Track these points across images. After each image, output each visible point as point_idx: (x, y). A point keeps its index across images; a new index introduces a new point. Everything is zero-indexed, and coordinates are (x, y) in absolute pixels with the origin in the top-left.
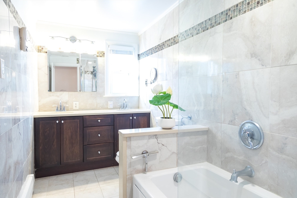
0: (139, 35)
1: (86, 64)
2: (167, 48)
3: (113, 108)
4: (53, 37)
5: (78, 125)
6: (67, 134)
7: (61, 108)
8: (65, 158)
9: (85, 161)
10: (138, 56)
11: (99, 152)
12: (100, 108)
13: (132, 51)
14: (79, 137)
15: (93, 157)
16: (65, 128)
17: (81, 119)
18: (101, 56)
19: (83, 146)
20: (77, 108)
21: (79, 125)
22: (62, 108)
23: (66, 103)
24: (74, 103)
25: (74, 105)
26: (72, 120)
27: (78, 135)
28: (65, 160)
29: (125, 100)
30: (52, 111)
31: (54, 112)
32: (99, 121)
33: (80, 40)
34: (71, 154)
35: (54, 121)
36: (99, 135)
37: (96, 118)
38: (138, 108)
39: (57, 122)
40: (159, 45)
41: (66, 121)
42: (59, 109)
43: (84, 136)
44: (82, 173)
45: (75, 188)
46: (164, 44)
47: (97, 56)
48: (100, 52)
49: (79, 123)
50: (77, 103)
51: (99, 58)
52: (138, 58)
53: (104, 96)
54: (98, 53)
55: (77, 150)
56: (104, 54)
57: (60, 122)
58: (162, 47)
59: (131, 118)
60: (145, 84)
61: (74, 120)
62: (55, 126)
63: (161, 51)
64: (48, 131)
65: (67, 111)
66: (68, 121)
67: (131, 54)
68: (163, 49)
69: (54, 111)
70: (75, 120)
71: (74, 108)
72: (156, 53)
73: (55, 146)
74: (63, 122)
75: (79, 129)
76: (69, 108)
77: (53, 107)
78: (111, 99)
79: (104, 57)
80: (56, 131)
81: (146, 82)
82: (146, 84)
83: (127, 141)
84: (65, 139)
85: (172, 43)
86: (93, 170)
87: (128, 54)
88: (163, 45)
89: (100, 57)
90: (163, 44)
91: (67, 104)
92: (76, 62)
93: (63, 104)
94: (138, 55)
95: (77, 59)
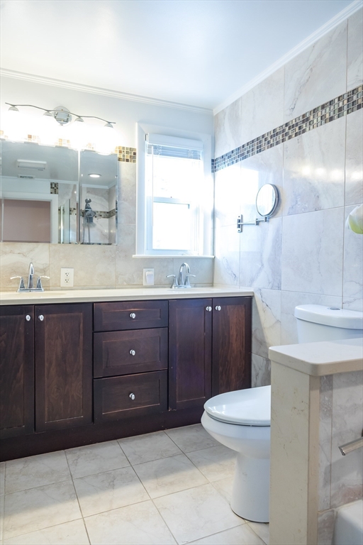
0: (215, 114)
1: (70, 194)
2: (320, 127)
3: (156, 286)
4: (14, 106)
5: (79, 326)
6: (52, 349)
7: (31, 283)
8: (46, 413)
9: (96, 418)
10: (213, 164)
11: (133, 397)
12: (125, 284)
13: (199, 152)
14: (81, 358)
15: (115, 409)
16: (46, 335)
17: (89, 310)
18: (127, 160)
19: (93, 381)
20: (71, 284)
21: (81, 325)
22: (35, 283)
23: (44, 271)
24: (63, 271)
25: (63, 277)
26: (66, 314)
27: (81, 354)
28: (46, 419)
29: (183, 265)
30: (10, 291)
31: (15, 293)
32: (133, 316)
33: (80, 117)
34: (62, 403)
35: (19, 316)
36: (133, 352)
37: (126, 308)
38: (212, 284)
39: (28, 318)
40: (286, 125)
41: (51, 315)
42: (27, 286)
43: (94, 355)
44: (88, 451)
45: (82, 501)
46: (308, 119)
47: (119, 159)
48: (125, 150)
49: (82, 321)
50: (71, 271)
51: (123, 164)
52: (212, 168)
53: (133, 256)
54: (120, 152)
55: (77, 390)
56: (135, 154)
57: (35, 320)
58: (300, 128)
59: (210, 309)
60: (236, 226)
61: (69, 314)
62: (22, 329)
63: (294, 139)
64: (3, 342)
65: (46, 292)
66: (55, 315)
67: (197, 158)
68: (304, 131)
69: (13, 291)
70: (72, 314)
71: (63, 284)
72: (275, 147)
73: (22, 381)
74: (41, 318)
75: (81, 337)
76: (51, 285)
77: (11, 281)
78: (149, 262)
79: (134, 161)
80: (23, 341)
81: (239, 221)
82: (239, 226)
83: (321, 391)
84: (46, 364)
85: (340, 109)
86: (115, 441)
87: (191, 158)
88: (303, 122)
89: (125, 162)
90: (305, 119)
91: (45, 275)
92: (49, 190)
93: (36, 273)
94: (213, 161)
95: (51, 184)
